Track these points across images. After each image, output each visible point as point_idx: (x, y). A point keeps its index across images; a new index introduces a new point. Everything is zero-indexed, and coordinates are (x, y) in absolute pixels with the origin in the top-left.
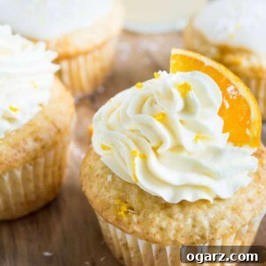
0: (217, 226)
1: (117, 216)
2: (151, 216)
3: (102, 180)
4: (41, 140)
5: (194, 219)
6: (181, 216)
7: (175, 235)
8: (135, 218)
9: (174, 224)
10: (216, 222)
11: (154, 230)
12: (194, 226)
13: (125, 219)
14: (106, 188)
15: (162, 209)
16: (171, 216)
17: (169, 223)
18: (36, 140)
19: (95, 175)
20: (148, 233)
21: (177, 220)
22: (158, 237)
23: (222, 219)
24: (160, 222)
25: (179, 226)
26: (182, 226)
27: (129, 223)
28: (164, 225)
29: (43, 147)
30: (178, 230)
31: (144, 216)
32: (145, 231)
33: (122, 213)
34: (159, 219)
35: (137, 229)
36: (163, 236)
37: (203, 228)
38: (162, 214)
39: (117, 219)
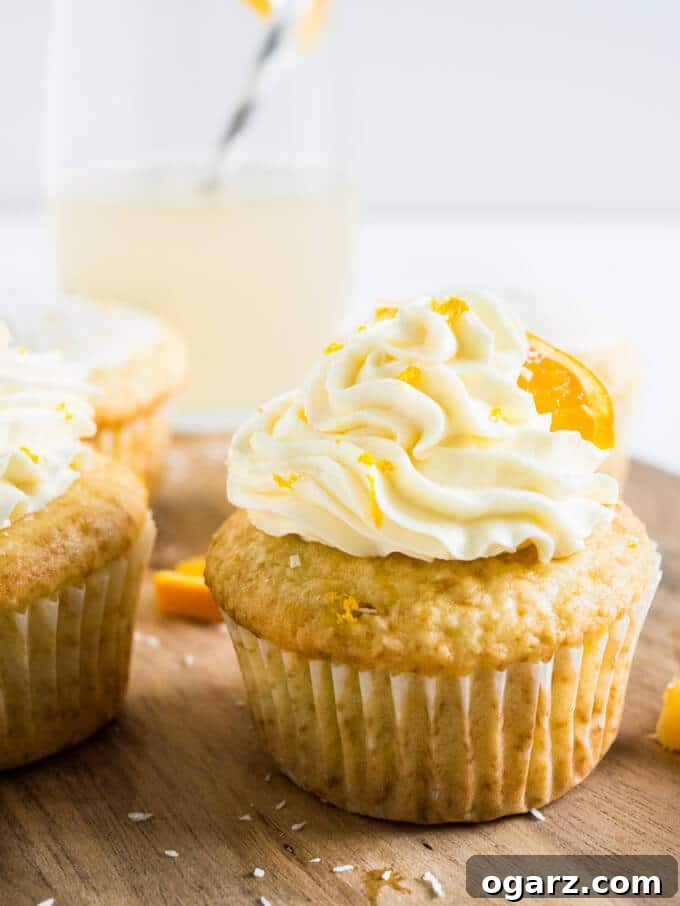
0: (570, 608)
1: (335, 625)
2: (418, 609)
3: (277, 570)
4: (97, 532)
5: (519, 598)
6: (487, 599)
7: (483, 640)
8: (381, 623)
9: (476, 615)
10: (566, 601)
11: (432, 637)
12: (521, 613)
13: (358, 629)
14: (291, 580)
15: (439, 592)
16: (463, 602)
17: (463, 616)
18: (85, 530)
19: (254, 567)
20: (418, 648)
21: (479, 607)
22: (446, 652)
23: (577, 593)
24: (443, 617)
25: (489, 617)
26: (495, 616)
27: (370, 636)
28: (453, 620)
29: (104, 547)
30: (487, 627)
31: (401, 613)
32: (412, 645)
33: (348, 615)
34: (438, 612)
35: (391, 642)
36: (455, 649)
37: (541, 616)
38: (443, 601)
39: (336, 635)
